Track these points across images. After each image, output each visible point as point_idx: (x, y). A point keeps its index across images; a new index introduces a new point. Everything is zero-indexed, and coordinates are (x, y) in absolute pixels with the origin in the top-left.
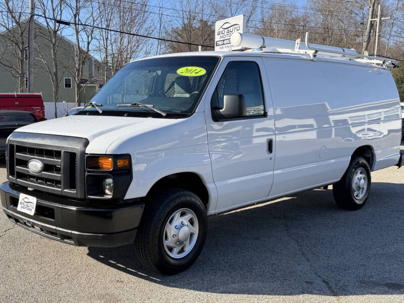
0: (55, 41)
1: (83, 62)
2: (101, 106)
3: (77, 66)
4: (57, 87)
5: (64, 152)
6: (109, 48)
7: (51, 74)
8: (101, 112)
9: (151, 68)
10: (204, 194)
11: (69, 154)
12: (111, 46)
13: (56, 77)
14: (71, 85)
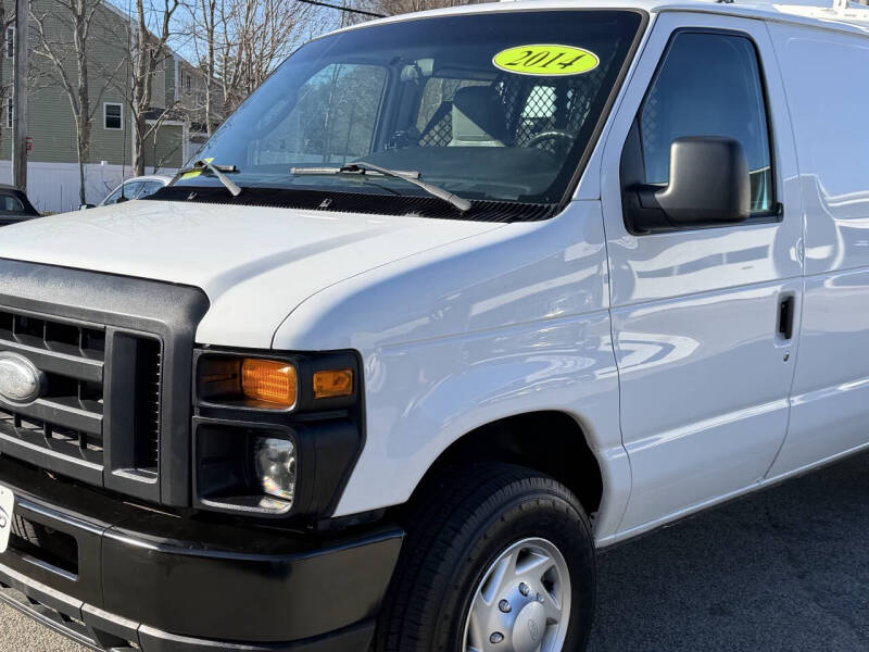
0: (84, 10)
1: (154, 65)
2: (235, 171)
3: (137, 73)
4: (86, 124)
5: (117, 334)
6: (218, 29)
7: (71, 91)
8: (235, 192)
9: (399, 52)
10: (587, 479)
11: (133, 343)
12: (222, 24)
13: (85, 100)
14: (122, 122)
